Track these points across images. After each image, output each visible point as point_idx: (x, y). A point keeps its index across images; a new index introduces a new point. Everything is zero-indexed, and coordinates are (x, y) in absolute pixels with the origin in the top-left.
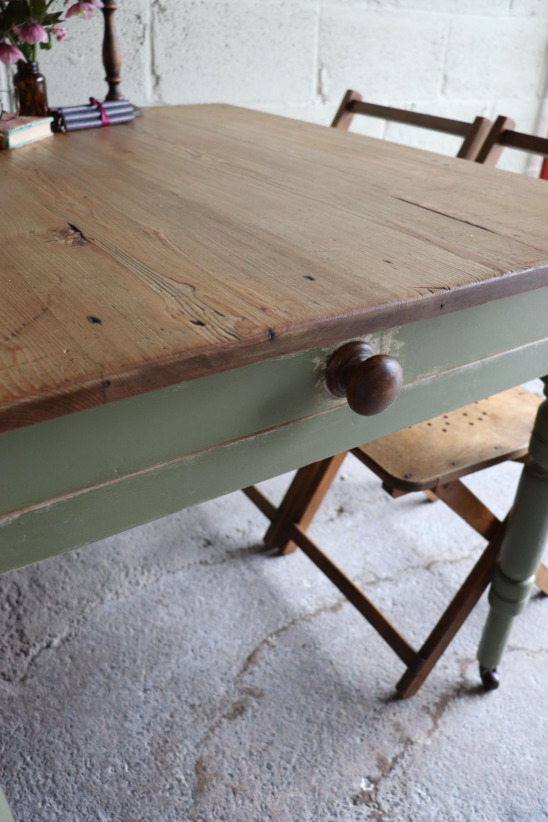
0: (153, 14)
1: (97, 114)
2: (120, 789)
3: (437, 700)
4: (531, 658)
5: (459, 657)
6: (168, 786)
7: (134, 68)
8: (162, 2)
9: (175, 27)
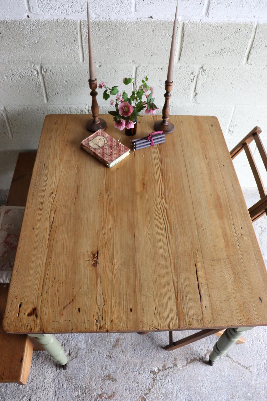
0: (199, 72)
2: (96, 335)
3: (192, 358)
4: (231, 362)
5: (209, 349)
6: (108, 341)
7: (186, 90)
8: (204, 68)
9: (208, 76)
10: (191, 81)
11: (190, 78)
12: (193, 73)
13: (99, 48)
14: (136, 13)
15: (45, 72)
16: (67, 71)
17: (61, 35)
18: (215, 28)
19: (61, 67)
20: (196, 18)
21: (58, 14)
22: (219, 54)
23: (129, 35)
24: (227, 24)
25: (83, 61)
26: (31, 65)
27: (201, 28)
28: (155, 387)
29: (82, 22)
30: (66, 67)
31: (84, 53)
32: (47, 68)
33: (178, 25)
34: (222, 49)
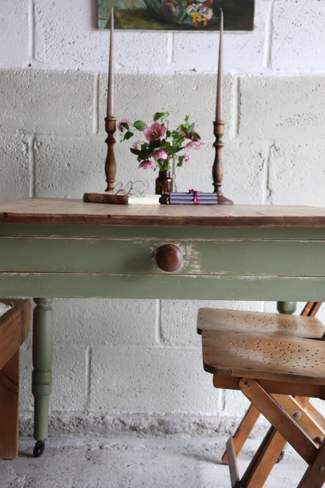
0: (270, 152)
7: (254, 184)
8: (277, 145)
9: (285, 160)
10: (259, 169)
11: (257, 163)
12: (260, 154)
13: (122, 112)
14: (173, 64)
15: (38, 147)
16: (72, 146)
17: (71, 92)
18: (283, 84)
19: (64, 139)
20: (255, 71)
21: (71, 64)
22: (296, 123)
23: (164, 94)
24: (300, 79)
25: (98, 132)
26: (21, 134)
27: (264, 85)
29: (101, 75)
30: (72, 140)
31: (100, 119)
32: (42, 141)
33: (231, 81)
34: (299, 116)
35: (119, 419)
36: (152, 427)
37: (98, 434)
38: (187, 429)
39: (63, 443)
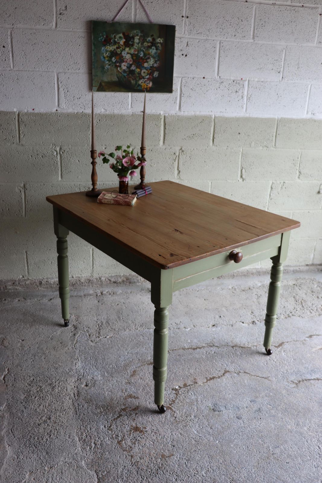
0: (179, 152)
1: (144, 192)
2: (112, 370)
3: (211, 377)
6: (124, 373)
7: (171, 168)
8: (183, 149)
9: (187, 156)
10: (174, 161)
11: (173, 158)
12: (175, 153)
14: (132, 109)
15: (63, 153)
16: (80, 152)
17: (79, 124)
18: (186, 119)
19: (76, 148)
20: (173, 112)
21: (78, 109)
22: (192, 138)
23: (127, 124)
24: (194, 116)
26: (53, 146)
27: (177, 119)
28: (179, 398)
30: (80, 148)
32: (65, 150)
33: (161, 117)
34: (194, 135)
35: (108, 279)
36: (123, 281)
37: (99, 286)
38: (139, 281)
39: (83, 292)
